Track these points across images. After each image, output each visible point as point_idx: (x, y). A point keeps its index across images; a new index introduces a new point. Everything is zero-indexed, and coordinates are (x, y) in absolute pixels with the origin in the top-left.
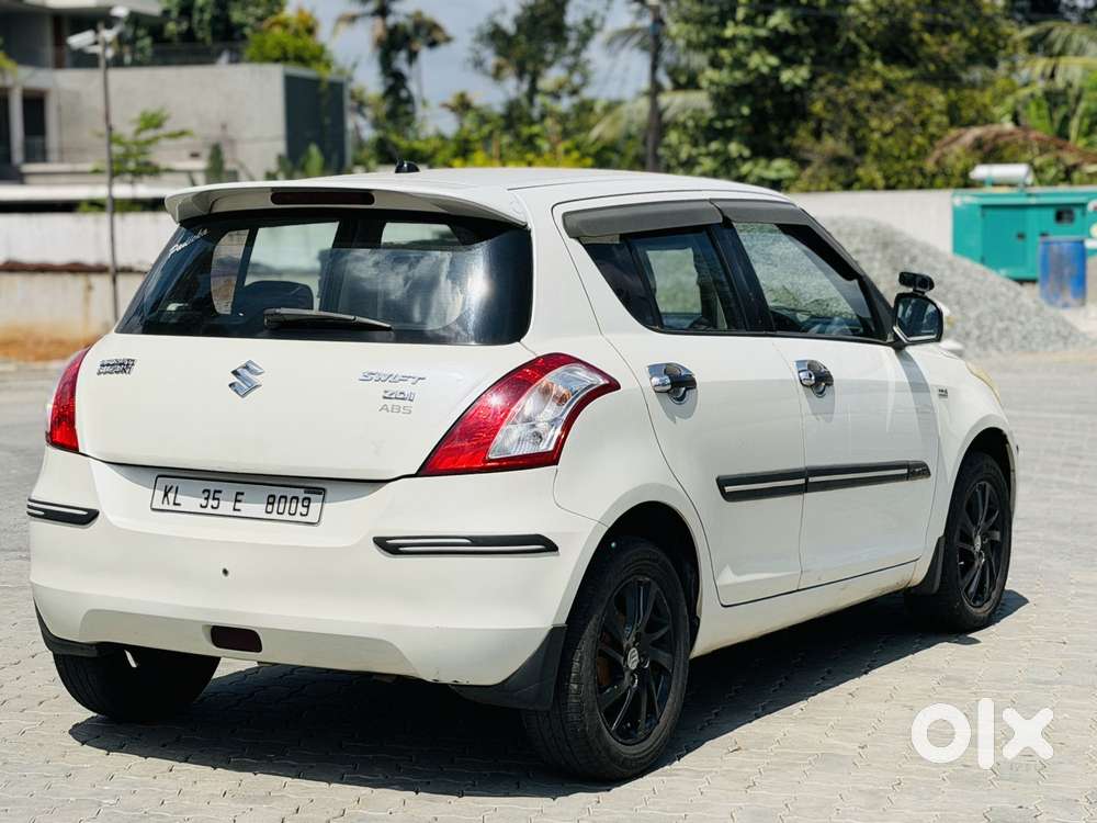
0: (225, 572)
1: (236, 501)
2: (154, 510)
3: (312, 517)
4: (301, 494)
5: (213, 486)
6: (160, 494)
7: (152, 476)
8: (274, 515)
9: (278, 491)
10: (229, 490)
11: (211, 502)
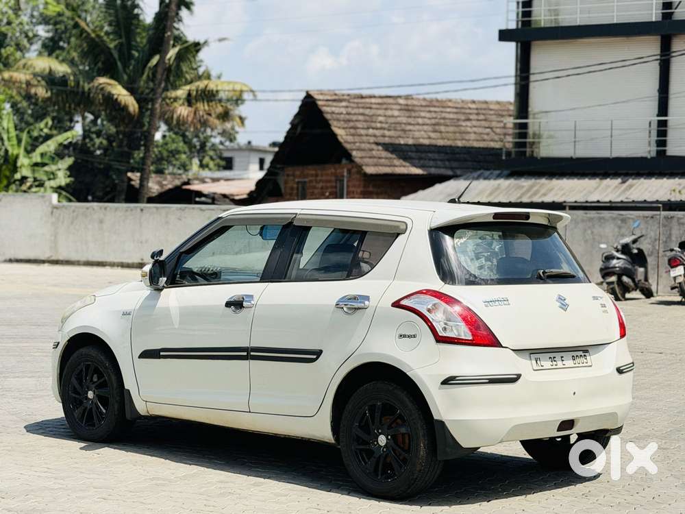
0: (574, 393)
1: (563, 361)
2: (534, 370)
3: (589, 364)
4: (581, 353)
5: (552, 355)
6: (534, 362)
7: (527, 353)
8: (577, 365)
9: (575, 354)
10: (558, 355)
11: (555, 363)
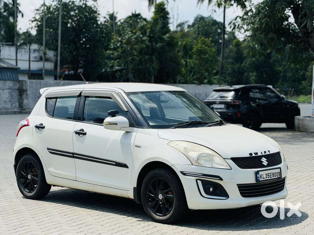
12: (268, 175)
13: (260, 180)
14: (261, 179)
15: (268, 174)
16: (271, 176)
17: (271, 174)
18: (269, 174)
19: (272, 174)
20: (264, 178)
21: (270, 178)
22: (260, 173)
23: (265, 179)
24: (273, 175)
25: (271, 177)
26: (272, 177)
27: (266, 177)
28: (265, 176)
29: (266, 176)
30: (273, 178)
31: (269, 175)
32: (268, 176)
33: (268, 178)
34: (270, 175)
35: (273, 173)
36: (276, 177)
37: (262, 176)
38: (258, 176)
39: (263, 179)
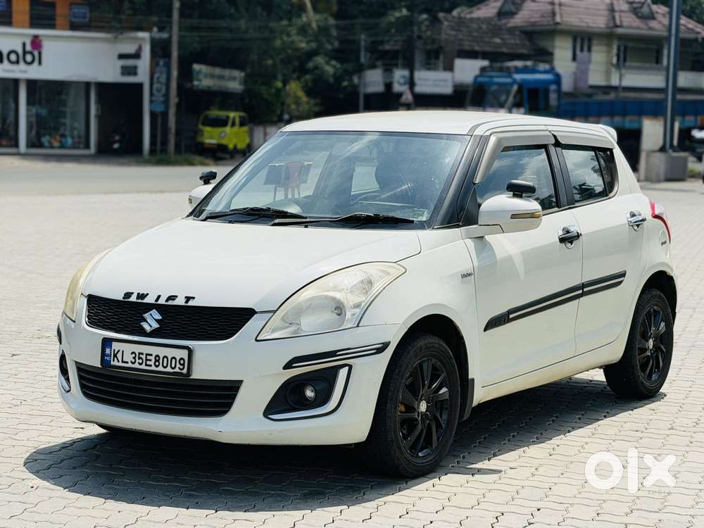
12: (139, 358)
13: (112, 363)
14: (115, 363)
15: (141, 356)
16: (148, 363)
17: (149, 357)
18: (142, 354)
19: (153, 358)
20: (127, 363)
21: (143, 367)
22: (115, 346)
23: (130, 365)
24: (156, 361)
25: (146, 365)
26: (151, 366)
27: (133, 361)
28: (128, 358)
29: (134, 358)
30: (153, 368)
31: (144, 357)
32: (140, 361)
33: (140, 364)
34: (147, 360)
35: (157, 356)
36: (169, 369)
37: (119, 356)
38: (108, 351)
39: (121, 364)
